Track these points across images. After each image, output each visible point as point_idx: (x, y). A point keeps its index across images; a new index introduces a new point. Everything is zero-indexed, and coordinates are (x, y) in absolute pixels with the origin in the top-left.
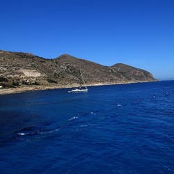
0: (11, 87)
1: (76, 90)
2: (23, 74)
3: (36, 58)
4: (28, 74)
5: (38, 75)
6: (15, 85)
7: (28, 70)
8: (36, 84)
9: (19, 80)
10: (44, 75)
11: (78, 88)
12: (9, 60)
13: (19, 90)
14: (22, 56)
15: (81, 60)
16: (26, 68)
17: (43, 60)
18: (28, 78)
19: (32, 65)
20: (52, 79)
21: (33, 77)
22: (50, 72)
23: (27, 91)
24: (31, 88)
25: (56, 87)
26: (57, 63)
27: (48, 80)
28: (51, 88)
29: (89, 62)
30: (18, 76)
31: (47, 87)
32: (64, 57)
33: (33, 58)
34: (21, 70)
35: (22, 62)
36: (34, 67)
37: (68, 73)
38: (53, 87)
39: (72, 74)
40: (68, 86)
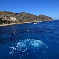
2: (10, 19)
3: (14, 13)
4: (12, 19)
5: (15, 19)
7: (12, 18)
8: (15, 22)
9: (10, 21)
10: (17, 19)
12: (5, 14)
14: (9, 13)
16: (11, 17)
17: (16, 14)
19: (13, 16)
22: (19, 18)
25: (22, 23)
26: (21, 15)
27: (19, 21)
28: (20, 23)
30: (9, 19)
31: (19, 23)
32: (23, 13)
34: (10, 18)
35: (10, 15)
37: (25, 18)
38: (21, 23)
39: (26, 18)
40: (26, 23)
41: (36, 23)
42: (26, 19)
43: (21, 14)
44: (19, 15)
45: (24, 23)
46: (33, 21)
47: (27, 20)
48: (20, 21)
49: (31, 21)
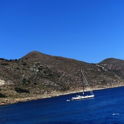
1: (79, 97)
10: (9, 83)
11: (81, 94)
15: (57, 58)
17: (5, 62)
25: (29, 98)
26: (25, 64)
28: (22, 100)
31: (18, 100)
37: (42, 77)
38: (25, 98)
39: (47, 78)
40: (45, 96)
42: (47, 82)
43: (24, 62)
44: (16, 65)
45: (39, 97)
47: (49, 86)
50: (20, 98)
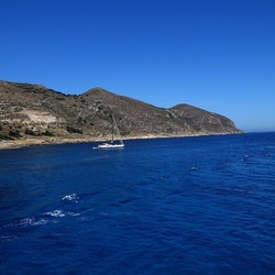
0: (6, 138)
1: (106, 146)
2: (27, 117)
3: (50, 94)
4: (36, 118)
5: (51, 119)
6: (14, 135)
7: (35, 112)
8: (47, 134)
9: (20, 127)
10: (61, 120)
12: (6, 96)
13: (19, 143)
14: (28, 89)
16: (33, 108)
17: (61, 97)
18: (35, 125)
19: (43, 104)
20: (75, 127)
21: (43, 124)
22: (72, 115)
23: (32, 145)
24: (38, 141)
25: (80, 140)
26: (84, 101)
27: (69, 129)
28: (72, 140)
29: (134, 101)
30: (19, 120)
31: (66, 140)
32: (95, 91)
33: (44, 92)
34: (25, 112)
35: (27, 99)
36: (45, 107)
38: (75, 140)
40: (99, 139)
41: (109, 143)
45: (92, 139)
46: (137, 131)
48: (75, 131)
49: (128, 133)
50: (70, 138)
